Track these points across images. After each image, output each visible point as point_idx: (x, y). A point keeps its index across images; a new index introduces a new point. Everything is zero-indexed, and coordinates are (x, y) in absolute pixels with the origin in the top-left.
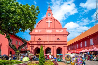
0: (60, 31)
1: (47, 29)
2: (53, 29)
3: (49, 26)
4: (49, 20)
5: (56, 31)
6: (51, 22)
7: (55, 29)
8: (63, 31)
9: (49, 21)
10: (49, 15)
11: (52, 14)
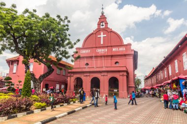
1: (99, 47)
2: (107, 47)
3: (102, 43)
4: (102, 33)
5: (114, 49)
6: (105, 35)
7: (112, 46)
8: (124, 49)
9: (102, 36)
10: (103, 25)
11: (106, 23)
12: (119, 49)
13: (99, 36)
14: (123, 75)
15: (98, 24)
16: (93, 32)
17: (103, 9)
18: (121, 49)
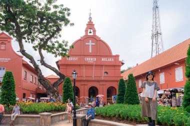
0: (109, 60)
3: (90, 51)
4: (90, 41)
5: (103, 59)
6: (94, 44)
7: (101, 56)
9: (90, 44)
10: (90, 33)
11: (94, 31)
12: (107, 59)
13: (87, 44)
15: (86, 31)
16: (80, 38)
18: (110, 60)
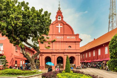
2: (63, 35)
5: (68, 37)
6: (62, 27)
8: (75, 38)
9: (59, 26)
11: (62, 17)
12: (71, 37)
13: (57, 27)
14: (78, 55)
15: (56, 17)
17: (59, 5)
18: (73, 37)
